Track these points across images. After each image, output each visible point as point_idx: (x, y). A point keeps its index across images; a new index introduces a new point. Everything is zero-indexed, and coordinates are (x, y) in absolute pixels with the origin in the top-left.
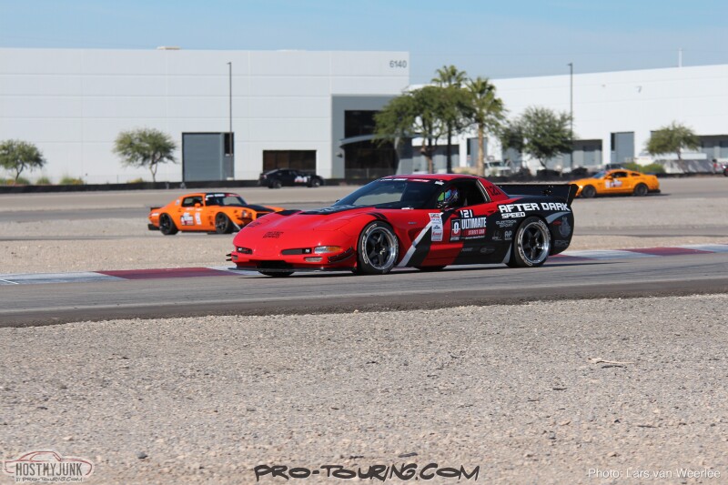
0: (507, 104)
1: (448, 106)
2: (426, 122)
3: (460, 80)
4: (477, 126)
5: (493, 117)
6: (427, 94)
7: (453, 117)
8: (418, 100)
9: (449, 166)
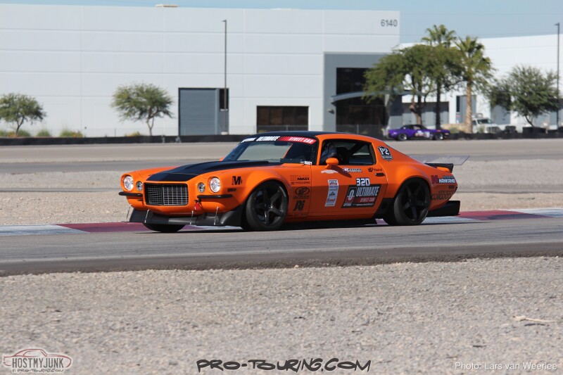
0: (495, 63)
1: (437, 64)
2: (415, 80)
3: (449, 38)
4: (465, 83)
5: (481, 75)
6: (417, 53)
7: (442, 75)
8: (408, 58)
9: (438, 122)
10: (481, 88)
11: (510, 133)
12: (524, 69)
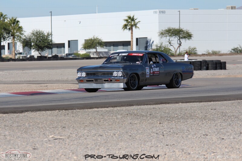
3: (4, 18)
4: (12, 37)
7: (2, 34)
10: (19, 39)
11: (32, 58)
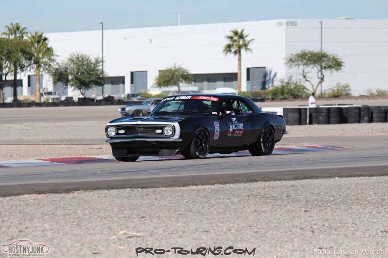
1: (14, 52)
3: (22, 33)
7: (18, 60)
9: (15, 95)
10: (47, 69)
11: (69, 102)
12: (78, 55)
